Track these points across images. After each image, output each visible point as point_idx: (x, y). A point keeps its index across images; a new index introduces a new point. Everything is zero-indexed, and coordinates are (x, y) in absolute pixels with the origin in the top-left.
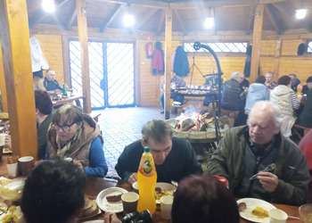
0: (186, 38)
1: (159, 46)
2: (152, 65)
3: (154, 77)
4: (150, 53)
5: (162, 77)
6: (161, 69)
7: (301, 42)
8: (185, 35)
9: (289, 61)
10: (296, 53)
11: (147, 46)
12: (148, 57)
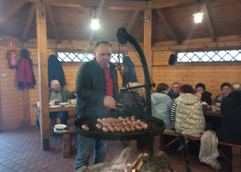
0: (59, 46)
1: (25, 55)
2: (18, 76)
3: (20, 92)
4: (14, 62)
5: (31, 91)
6: (29, 81)
7: (170, 53)
8: (58, 43)
9: (162, 70)
10: (167, 63)
11: (9, 54)
12: (11, 67)
